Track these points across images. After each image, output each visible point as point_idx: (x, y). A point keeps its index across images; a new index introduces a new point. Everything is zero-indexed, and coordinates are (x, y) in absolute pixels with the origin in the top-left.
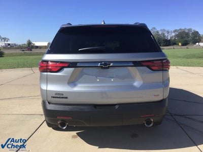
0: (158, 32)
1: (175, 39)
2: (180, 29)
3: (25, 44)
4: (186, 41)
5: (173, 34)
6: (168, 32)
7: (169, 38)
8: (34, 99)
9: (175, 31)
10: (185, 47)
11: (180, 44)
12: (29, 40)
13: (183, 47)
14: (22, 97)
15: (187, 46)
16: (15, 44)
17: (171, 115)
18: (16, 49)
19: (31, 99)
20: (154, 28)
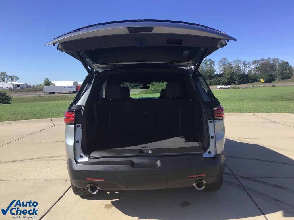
0: (230, 64)
1: (255, 73)
2: (262, 60)
3: (41, 85)
4: (271, 76)
5: (252, 67)
6: (245, 64)
7: (246, 72)
8: (55, 160)
9: (254, 62)
10: (270, 84)
11: (262, 81)
12: (47, 80)
13: (267, 85)
14: (39, 158)
15: (273, 83)
16: (27, 85)
17: (237, 179)
18: (28, 91)
19: (51, 160)
20: (225, 59)
